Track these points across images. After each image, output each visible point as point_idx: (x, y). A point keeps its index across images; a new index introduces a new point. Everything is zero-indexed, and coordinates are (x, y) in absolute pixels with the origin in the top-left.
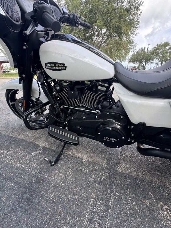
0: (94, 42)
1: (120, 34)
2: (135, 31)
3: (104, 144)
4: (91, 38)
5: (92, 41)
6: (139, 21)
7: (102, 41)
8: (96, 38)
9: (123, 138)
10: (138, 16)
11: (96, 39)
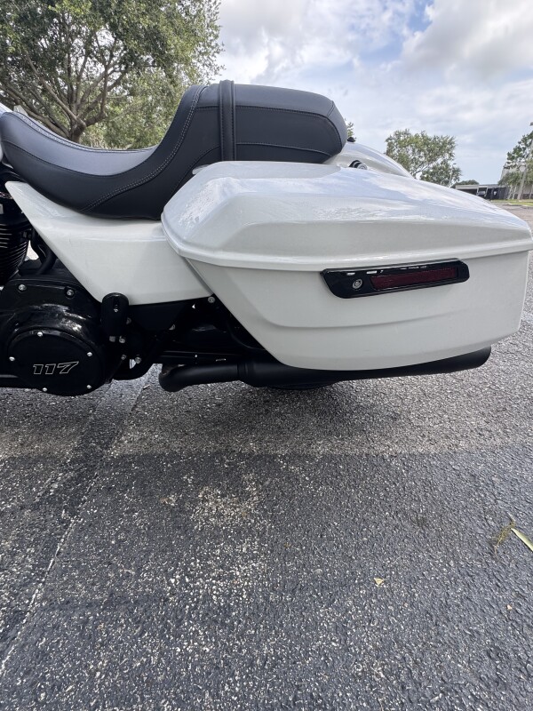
0: (79, 78)
1: (164, 61)
2: (213, 58)
3: (45, 389)
4: (61, 59)
5: (69, 69)
6: (216, 27)
7: (105, 76)
8: (81, 61)
9: (90, 354)
10: (213, 9)
11: (84, 66)
